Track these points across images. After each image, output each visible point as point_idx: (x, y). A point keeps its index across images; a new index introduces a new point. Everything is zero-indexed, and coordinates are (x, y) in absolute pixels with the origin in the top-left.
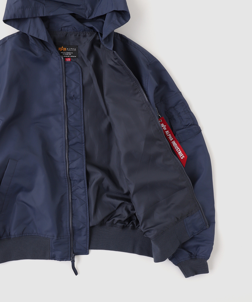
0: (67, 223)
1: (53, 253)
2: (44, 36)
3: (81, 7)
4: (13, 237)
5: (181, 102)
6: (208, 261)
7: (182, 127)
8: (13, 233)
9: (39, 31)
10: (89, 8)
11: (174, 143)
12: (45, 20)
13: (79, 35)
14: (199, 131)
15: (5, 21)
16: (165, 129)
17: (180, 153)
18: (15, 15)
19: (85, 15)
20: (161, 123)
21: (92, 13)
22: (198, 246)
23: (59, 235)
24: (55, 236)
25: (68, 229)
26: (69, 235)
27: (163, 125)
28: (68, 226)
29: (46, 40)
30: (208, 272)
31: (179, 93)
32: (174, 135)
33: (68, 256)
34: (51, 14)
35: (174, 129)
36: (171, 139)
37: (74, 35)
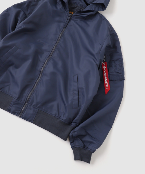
0: (27, 94)
1: (10, 107)
5: (120, 60)
7: (114, 72)
11: (106, 79)
16: (105, 69)
17: (107, 86)
20: (104, 65)
23: (19, 98)
24: (17, 97)
26: (25, 101)
28: (27, 96)
29: (66, 2)
30: (89, 163)
33: (18, 113)
35: (109, 71)
36: (105, 76)
37: (80, 8)
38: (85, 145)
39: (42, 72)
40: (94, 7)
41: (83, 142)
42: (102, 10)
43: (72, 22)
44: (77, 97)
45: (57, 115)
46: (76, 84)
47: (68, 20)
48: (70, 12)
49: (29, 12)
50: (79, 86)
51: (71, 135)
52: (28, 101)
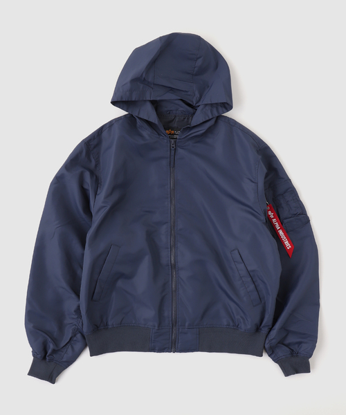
1: (153, 345)
2: (153, 118)
3: (189, 93)
4: (110, 327)
5: (290, 190)
6: (310, 360)
7: (290, 216)
8: (110, 323)
9: (148, 113)
10: (197, 95)
11: (281, 232)
12: (154, 103)
13: (188, 119)
14: (307, 221)
15: (114, 103)
16: (272, 217)
17: (287, 243)
18: (122, 98)
19: (192, 102)
20: (269, 210)
21: (200, 100)
22: (300, 343)
23: (160, 325)
24: (156, 326)
25: (170, 319)
26: (171, 325)
27: (270, 213)
28: (170, 316)
30: (309, 372)
31: (289, 181)
32: (281, 224)
34: (158, 99)
35: (281, 218)
36: (278, 228)
37: (182, 118)
38: (293, 350)
39: (175, 265)
40: (209, 111)
41: (287, 346)
42: (224, 110)
43: (180, 151)
44: (252, 287)
45: (231, 324)
46: (241, 266)
47: (173, 152)
48: (167, 131)
49: (93, 162)
50: (249, 269)
51: (267, 346)
52: (176, 323)
